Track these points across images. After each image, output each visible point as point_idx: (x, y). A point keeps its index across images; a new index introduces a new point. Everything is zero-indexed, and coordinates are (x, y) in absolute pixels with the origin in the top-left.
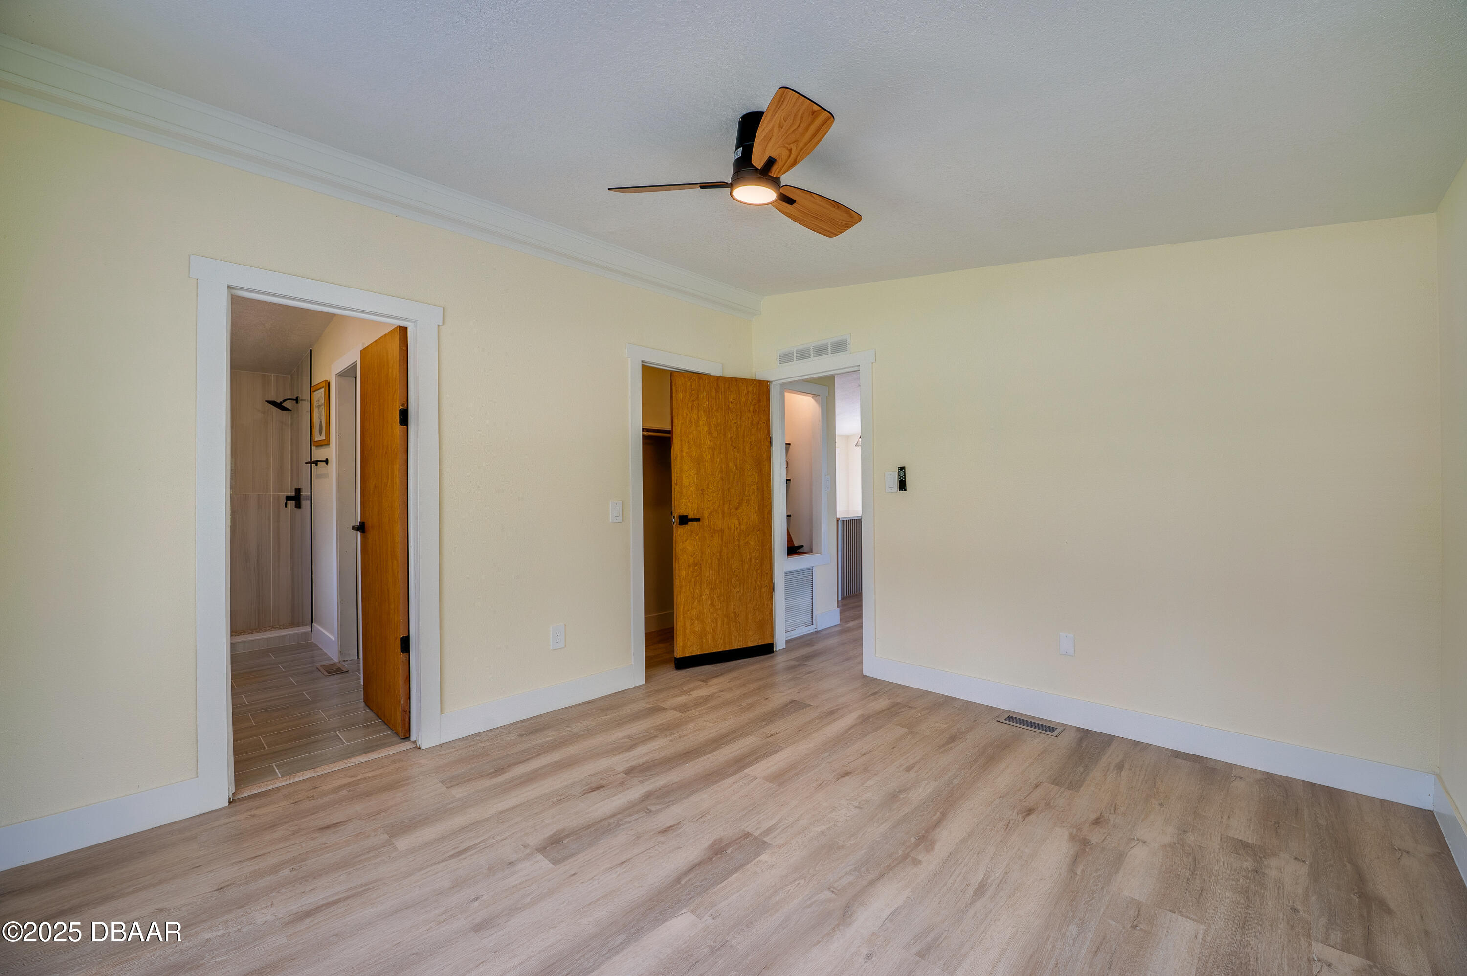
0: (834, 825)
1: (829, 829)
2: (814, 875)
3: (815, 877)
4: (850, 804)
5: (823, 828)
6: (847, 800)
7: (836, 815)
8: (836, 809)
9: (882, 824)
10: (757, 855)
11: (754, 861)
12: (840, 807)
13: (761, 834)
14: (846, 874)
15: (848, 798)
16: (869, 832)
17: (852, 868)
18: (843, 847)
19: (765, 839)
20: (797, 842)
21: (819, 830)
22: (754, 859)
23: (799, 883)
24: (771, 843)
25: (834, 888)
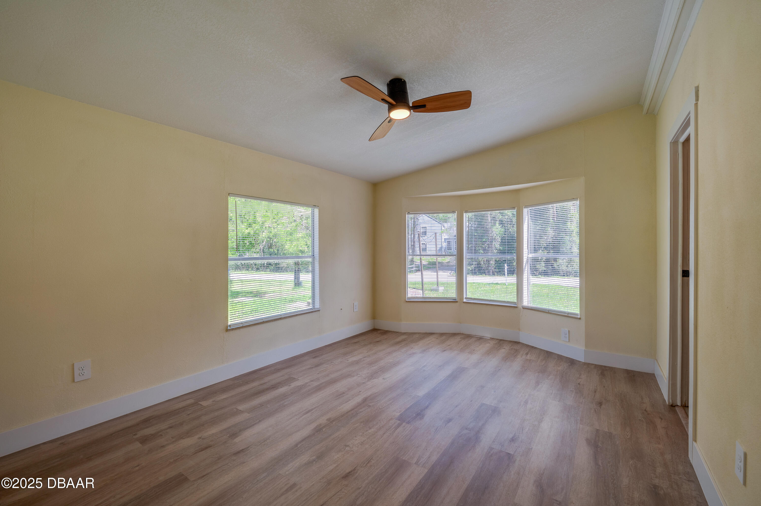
0: (363, 433)
1: (367, 431)
2: (376, 410)
3: (376, 409)
4: (351, 448)
5: (370, 431)
6: (352, 451)
7: (361, 439)
8: (360, 443)
9: (337, 437)
10: (401, 415)
11: (402, 412)
12: (358, 445)
13: (402, 424)
14: (362, 412)
15: (352, 452)
16: (345, 431)
17: (359, 414)
18: (361, 422)
19: (399, 422)
20: (384, 422)
21: (372, 429)
22: (402, 413)
23: (382, 407)
24: (396, 420)
25: (368, 406)
